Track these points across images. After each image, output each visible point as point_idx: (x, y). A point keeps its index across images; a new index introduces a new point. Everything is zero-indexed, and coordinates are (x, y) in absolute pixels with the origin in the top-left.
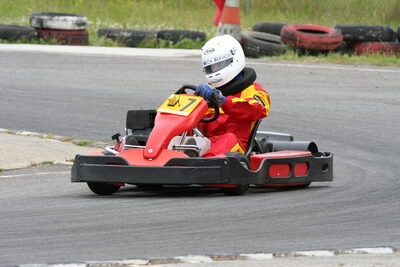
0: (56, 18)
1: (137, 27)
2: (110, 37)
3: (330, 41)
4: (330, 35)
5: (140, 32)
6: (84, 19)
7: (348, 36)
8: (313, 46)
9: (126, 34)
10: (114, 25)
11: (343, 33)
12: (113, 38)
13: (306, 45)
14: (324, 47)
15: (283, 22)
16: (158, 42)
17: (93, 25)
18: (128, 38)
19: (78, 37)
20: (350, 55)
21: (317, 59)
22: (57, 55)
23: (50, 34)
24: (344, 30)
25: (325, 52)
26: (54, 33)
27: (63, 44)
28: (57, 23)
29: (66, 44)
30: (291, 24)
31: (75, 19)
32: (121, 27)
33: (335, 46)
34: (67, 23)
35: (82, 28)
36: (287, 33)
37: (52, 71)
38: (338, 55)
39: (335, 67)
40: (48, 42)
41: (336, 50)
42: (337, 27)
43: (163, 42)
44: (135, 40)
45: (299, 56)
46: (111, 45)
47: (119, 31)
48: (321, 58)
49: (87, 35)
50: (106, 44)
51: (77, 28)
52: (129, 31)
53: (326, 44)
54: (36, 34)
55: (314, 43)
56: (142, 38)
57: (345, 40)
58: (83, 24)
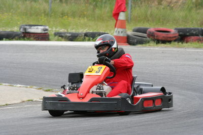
0: (33, 27)
1: (74, 31)
2: (60, 36)
3: (172, 36)
4: (172, 33)
5: (75, 34)
6: (47, 27)
7: (181, 33)
8: (163, 39)
9: (68, 35)
10: (62, 30)
11: (179, 32)
12: (62, 36)
13: (160, 38)
14: (169, 39)
15: (148, 27)
16: (85, 38)
17: (52, 31)
18: (69, 37)
19: (44, 37)
20: (182, 43)
21: (165, 45)
22: (33, 46)
23: (30, 35)
24: (179, 30)
25: (170, 42)
26: (32, 35)
27: (36, 40)
28: (33, 30)
29: (38, 40)
30: (152, 28)
31: (42, 27)
32: (66, 31)
33: (174, 39)
34: (38, 30)
35: (46, 32)
36: (150, 32)
37: (32, 54)
38: (176, 43)
39: (175, 49)
40: (29, 39)
41: (175, 41)
42: (176, 29)
43: (87, 38)
44: (73, 38)
45: (157, 44)
46: (61, 40)
47: (65, 33)
48: (168, 45)
49: (48, 35)
50: (58, 40)
51: (43, 32)
52: (70, 33)
53: (170, 37)
54: (23, 35)
55: (164, 37)
56: (77, 36)
57: (179, 35)
58: (47, 30)
